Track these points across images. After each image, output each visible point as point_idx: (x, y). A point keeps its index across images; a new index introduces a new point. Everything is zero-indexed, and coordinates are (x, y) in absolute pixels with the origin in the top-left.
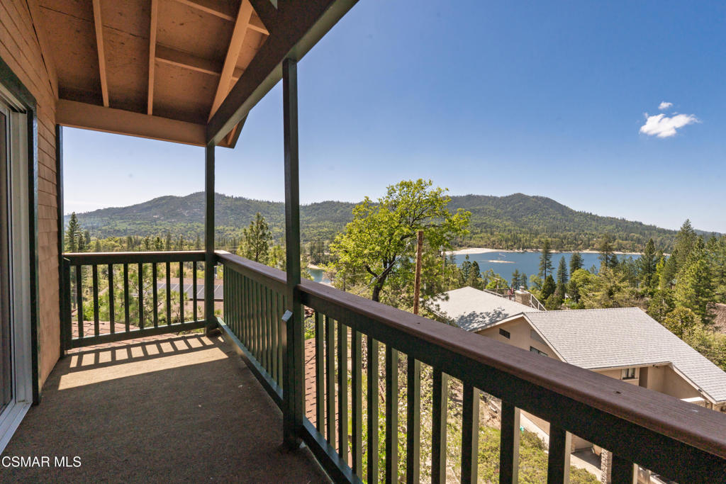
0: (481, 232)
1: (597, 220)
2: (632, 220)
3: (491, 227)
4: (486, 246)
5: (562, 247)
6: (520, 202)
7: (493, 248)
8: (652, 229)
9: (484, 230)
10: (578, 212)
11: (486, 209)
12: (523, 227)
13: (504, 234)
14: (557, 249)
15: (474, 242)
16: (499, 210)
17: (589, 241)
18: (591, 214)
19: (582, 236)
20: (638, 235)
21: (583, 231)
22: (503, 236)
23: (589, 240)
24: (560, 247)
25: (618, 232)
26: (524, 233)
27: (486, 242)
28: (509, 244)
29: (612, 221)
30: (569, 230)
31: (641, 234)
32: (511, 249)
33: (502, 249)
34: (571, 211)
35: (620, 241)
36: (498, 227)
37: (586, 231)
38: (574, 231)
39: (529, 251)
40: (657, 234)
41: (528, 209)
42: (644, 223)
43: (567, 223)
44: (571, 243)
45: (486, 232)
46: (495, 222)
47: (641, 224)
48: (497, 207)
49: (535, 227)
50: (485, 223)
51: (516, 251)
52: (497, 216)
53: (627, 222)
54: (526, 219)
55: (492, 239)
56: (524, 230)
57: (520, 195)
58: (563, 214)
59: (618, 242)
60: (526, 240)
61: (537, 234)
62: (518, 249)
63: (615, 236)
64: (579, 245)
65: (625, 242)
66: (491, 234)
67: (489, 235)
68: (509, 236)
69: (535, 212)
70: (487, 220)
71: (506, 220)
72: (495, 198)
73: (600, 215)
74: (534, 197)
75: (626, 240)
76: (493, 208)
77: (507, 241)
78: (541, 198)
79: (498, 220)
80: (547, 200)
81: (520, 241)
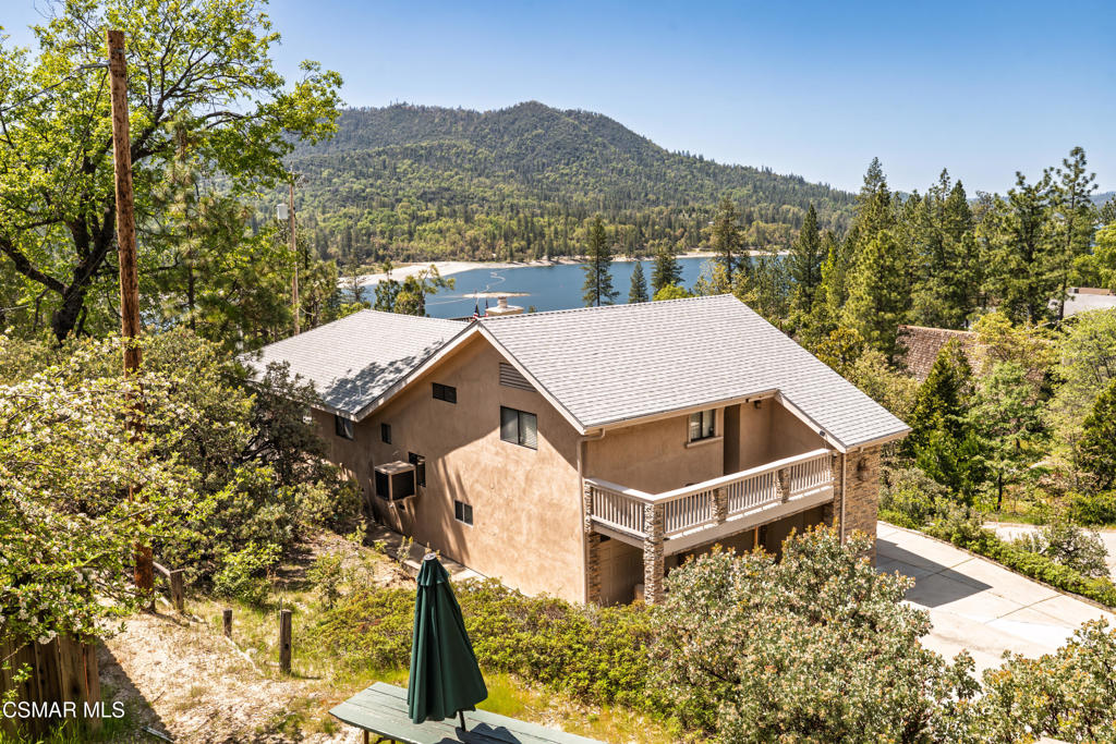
0: (440, 215)
1: (715, 175)
2: (784, 174)
3: (466, 199)
4: (453, 256)
5: (642, 247)
6: (536, 127)
7: (473, 259)
8: (821, 191)
9: (446, 210)
10: (674, 155)
11: (450, 147)
12: (547, 198)
13: (502, 219)
14: (630, 252)
15: (422, 245)
16: (483, 152)
17: (699, 227)
18: (701, 158)
19: (684, 217)
20: (796, 209)
21: (686, 203)
22: (498, 227)
23: (699, 225)
24: (635, 246)
25: (758, 202)
26: (551, 214)
27: (454, 243)
28: (515, 245)
29: (744, 175)
30: (656, 203)
31: (801, 205)
32: (522, 261)
33: (498, 260)
34: (659, 151)
35: (762, 224)
36: (484, 199)
37: (691, 203)
38: (667, 205)
39: (564, 260)
40: (831, 203)
41: (558, 146)
42: (806, 180)
43: (650, 184)
44: (661, 235)
45: (453, 215)
46: (476, 186)
47: (801, 181)
48: (479, 140)
49: (578, 197)
50: (448, 189)
51: (534, 263)
52: (480, 170)
53: (775, 178)
54: (553, 176)
55: (470, 234)
56: (549, 205)
57: (533, 108)
58: (641, 161)
59: (758, 228)
60: (556, 232)
61: (581, 215)
62: (538, 258)
63: (751, 213)
64: (677, 239)
65: (772, 227)
66: (466, 222)
67: (460, 222)
68: (514, 223)
69: (575, 155)
70: (455, 180)
71: (505, 179)
72: (470, 116)
73: (720, 162)
74: (570, 113)
75: (774, 220)
76: (466, 145)
77: (508, 236)
78: (588, 115)
79: (482, 179)
80: (602, 123)
81: (542, 235)
